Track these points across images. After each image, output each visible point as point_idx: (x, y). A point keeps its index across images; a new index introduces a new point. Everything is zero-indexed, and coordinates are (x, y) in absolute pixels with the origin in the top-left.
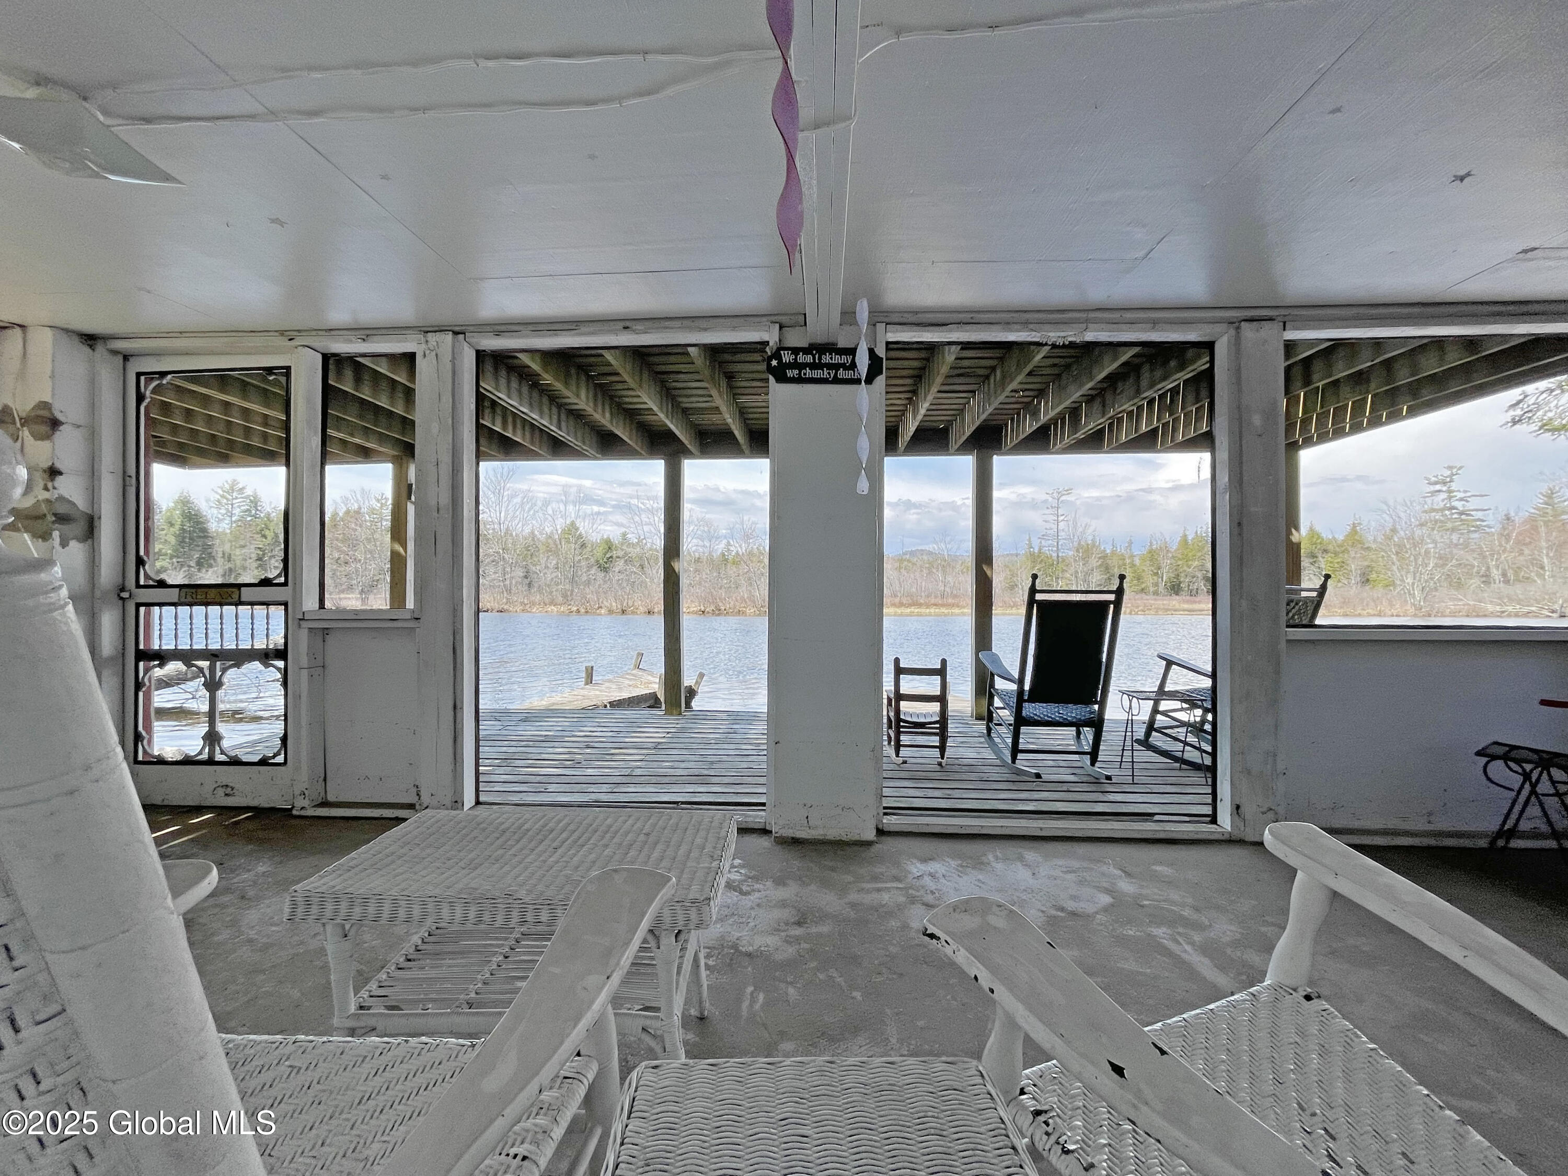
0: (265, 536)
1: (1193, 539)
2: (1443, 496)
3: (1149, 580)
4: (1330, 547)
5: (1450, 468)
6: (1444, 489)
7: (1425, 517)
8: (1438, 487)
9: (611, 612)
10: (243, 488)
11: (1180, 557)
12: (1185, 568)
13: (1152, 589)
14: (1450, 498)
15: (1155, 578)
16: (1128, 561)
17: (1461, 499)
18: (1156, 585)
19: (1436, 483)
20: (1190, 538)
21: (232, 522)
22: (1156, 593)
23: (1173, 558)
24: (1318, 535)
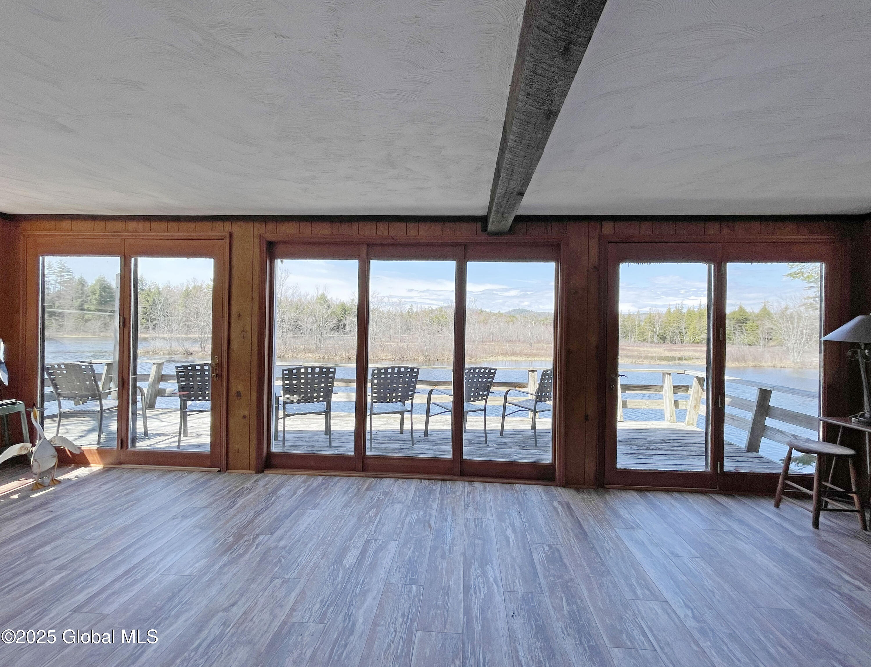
0: (147, 301)
1: (674, 310)
3: (649, 334)
4: (750, 318)
11: (666, 321)
12: (669, 327)
13: (650, 340)
15: (652, 333)
16: (637, 323)
18: (653, 337)
20: (672, 310)
22: (652, 342)
23: (663, 321)
24: (744, 310)
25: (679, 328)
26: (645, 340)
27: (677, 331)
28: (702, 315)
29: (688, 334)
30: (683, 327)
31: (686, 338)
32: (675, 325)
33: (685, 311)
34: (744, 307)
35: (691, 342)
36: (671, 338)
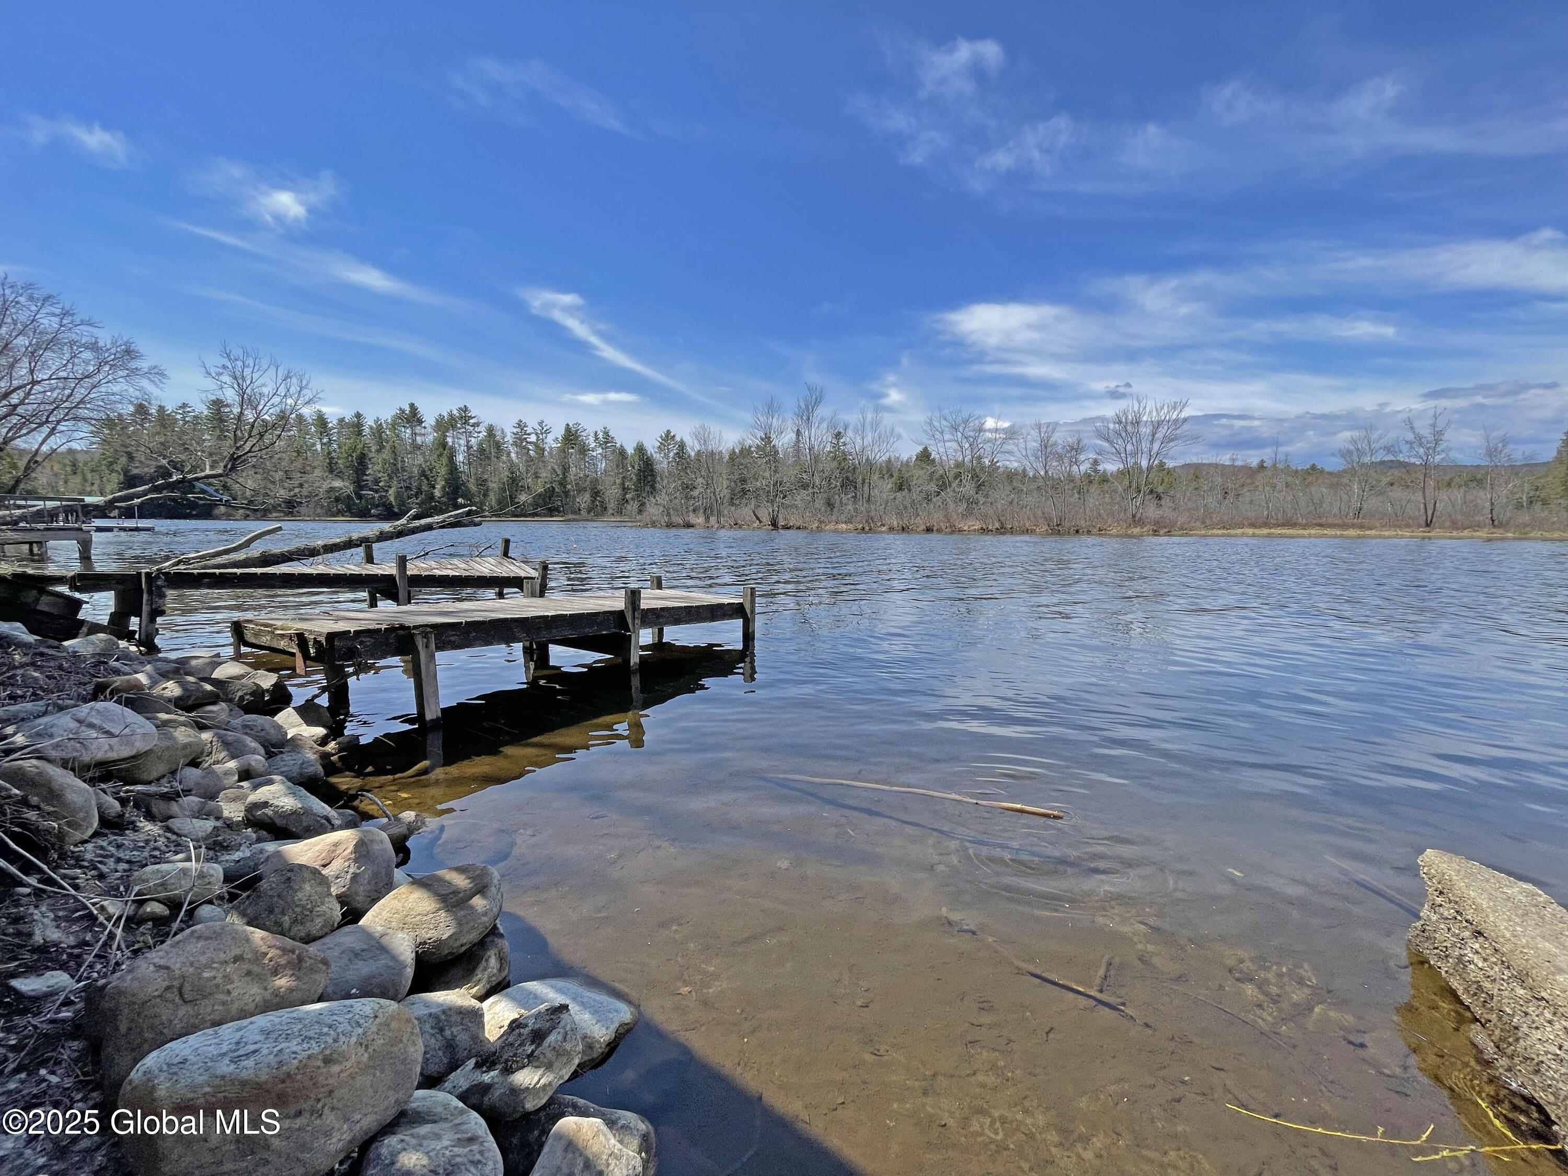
9: (891, 529)
10: (674, 436)
21: (669, 463)
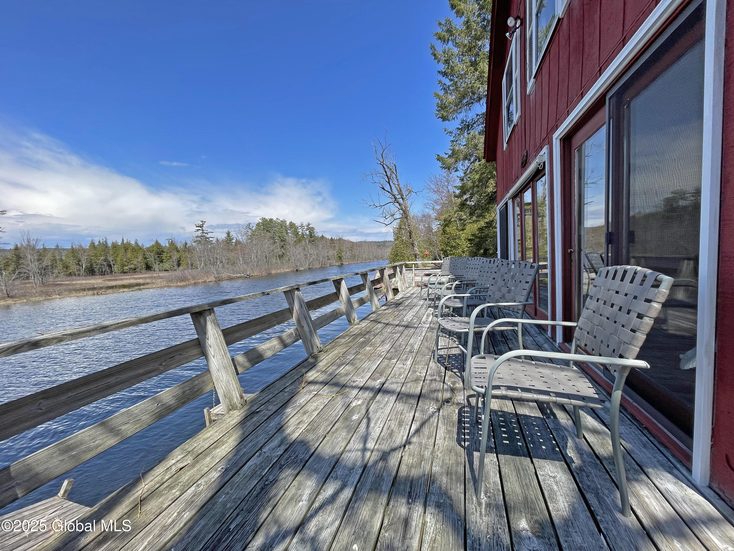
2: (201, 231)
4: (165, 250)
5: (202, 222)
6: (201, 229)
7: (196, 239)
8: (199, 228)
11: (92, 255)
12: (96, 260)
13: (77, 273)
14: (203, 232)
15: (78, 266)
17: (206, 233)
18: (79, 270)
19: (198, 227)
20: (96, 244)
22: (80, 275)
23: (88, 255)
24: (160, 244)
25: (106, 260)
26: (70, 274)
27: (105, 263)
28: (126, 249)
29: (115, 266)
30: (110, 259)
31: (115, 268)
32: (102, 258)
33: (110, 245)
34: (160, 242)
35: (120, 272)
36: (99, 270)
